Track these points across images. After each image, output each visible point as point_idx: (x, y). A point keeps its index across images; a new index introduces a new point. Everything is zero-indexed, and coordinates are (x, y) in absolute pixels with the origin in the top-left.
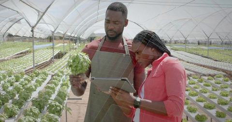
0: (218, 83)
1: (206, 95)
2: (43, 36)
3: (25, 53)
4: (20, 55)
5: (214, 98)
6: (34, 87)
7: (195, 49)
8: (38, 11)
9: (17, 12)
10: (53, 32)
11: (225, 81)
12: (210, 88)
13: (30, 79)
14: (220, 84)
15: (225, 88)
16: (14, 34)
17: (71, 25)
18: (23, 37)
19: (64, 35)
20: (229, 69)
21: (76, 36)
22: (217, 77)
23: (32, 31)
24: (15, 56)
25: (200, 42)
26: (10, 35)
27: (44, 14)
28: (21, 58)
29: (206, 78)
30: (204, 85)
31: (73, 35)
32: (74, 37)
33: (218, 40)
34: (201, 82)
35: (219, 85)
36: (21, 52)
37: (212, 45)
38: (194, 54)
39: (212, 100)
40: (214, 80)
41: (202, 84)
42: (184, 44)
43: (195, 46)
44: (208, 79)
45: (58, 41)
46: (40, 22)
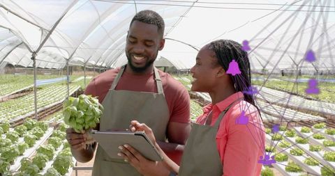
0: (318, 138)
1: (302, 159)
2: (57, 66)
3: (28, 91)
4: (22, 94)
5: (315, 164)
6: (17, 150)
7: (277, 83)
8: (42, 29)
9: (10, 30)
10: (68, 60)
11: (329, 134)
12: (306, 147)
13: (16, 136)
14: (321, 138)
15: (330, 146)
16: (14, 64)
17: (96, 49)
18: (28, 67)
19: (85, 64)
20: (329, 111)
21: (104, 65)
22: (316, 127)
23: (33, 58)
24: (13, 96)
25: (285, 72)
26: (10, 65)
27: (51, 32)
28: (22, 99)
29: (299, 129)
30: (296, 141)
31: (99, 64)
32: (101, 67)
33: (309, 69)
34: (292, 136)
35: (321, 141)
36: (23, 89)
37: (303, 76)
38: (277, 89)
39: (311, 167)
40: (311, 133)
41: (293, 139)
42: (262, 74)
43: (278, 78)
44: (303, 131)
45: (80, 73)
46: (44, 45)
